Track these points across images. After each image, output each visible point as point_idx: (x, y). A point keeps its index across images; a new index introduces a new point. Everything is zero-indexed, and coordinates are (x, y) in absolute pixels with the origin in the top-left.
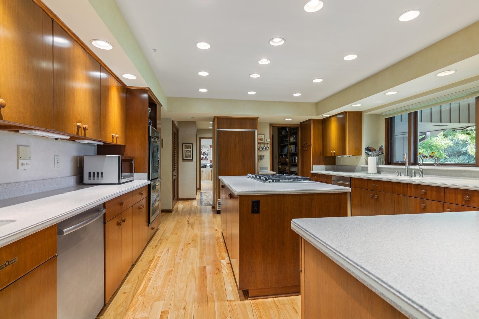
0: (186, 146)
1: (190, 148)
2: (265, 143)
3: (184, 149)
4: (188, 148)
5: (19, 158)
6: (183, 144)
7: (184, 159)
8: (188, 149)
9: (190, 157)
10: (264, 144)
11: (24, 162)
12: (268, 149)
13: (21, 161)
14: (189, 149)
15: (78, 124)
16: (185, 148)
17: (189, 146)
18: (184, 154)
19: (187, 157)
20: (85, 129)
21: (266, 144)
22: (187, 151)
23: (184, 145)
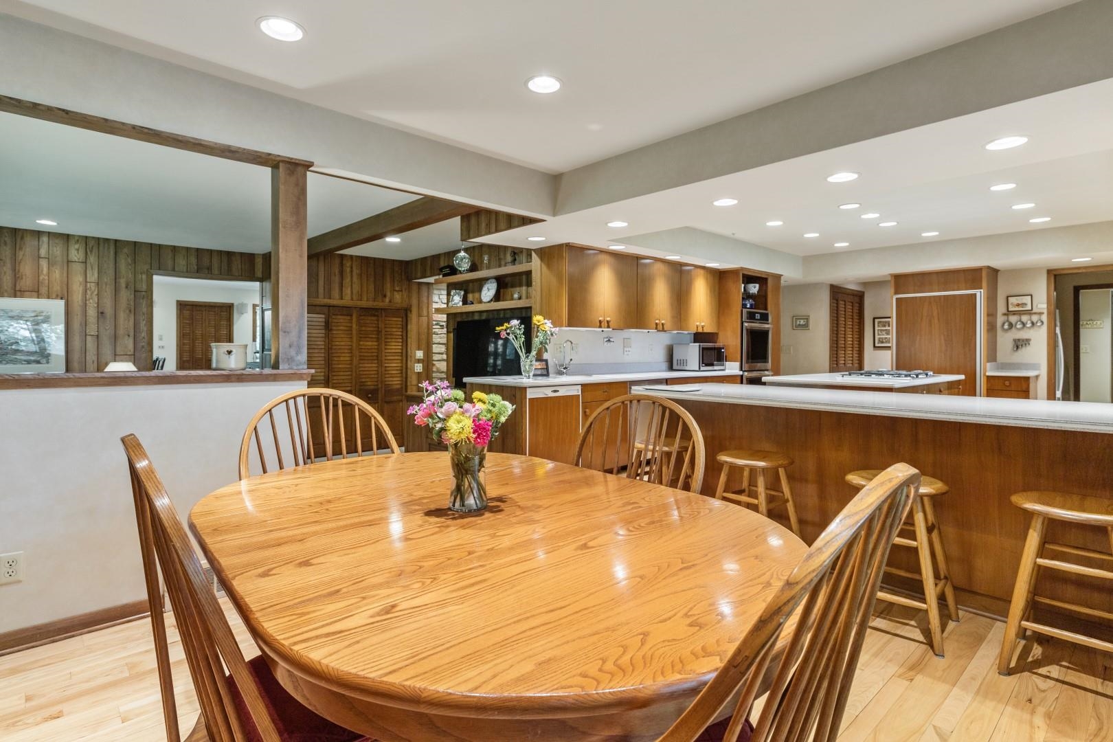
0: (880, 322)
1: (889, 326)
2: (1034, 311)
3: (876, 328)
4: (885, 326)
5: (624, 347)
6: (874, 319)
7: (877, 345)
8: (885, 328)
9: (889, 343)
10: (1031, 314)
11: (627, 349)
12: (1038, 324)
13: (625, 349)
14: (887, 328)
15: (657, 321)
16: (879, 326)
17: (886, 322)
18: (877, 337)
19: (882, 342)
20: (663, 324)
21: (1035, 313)
22: (884, 330)
23: (877, 321)
